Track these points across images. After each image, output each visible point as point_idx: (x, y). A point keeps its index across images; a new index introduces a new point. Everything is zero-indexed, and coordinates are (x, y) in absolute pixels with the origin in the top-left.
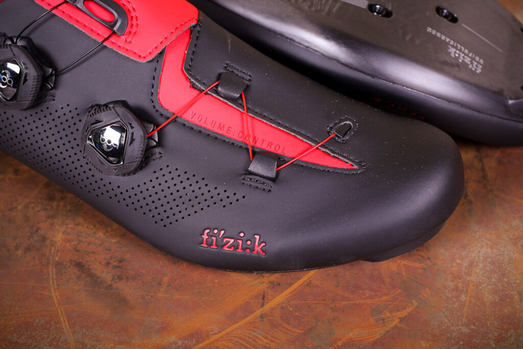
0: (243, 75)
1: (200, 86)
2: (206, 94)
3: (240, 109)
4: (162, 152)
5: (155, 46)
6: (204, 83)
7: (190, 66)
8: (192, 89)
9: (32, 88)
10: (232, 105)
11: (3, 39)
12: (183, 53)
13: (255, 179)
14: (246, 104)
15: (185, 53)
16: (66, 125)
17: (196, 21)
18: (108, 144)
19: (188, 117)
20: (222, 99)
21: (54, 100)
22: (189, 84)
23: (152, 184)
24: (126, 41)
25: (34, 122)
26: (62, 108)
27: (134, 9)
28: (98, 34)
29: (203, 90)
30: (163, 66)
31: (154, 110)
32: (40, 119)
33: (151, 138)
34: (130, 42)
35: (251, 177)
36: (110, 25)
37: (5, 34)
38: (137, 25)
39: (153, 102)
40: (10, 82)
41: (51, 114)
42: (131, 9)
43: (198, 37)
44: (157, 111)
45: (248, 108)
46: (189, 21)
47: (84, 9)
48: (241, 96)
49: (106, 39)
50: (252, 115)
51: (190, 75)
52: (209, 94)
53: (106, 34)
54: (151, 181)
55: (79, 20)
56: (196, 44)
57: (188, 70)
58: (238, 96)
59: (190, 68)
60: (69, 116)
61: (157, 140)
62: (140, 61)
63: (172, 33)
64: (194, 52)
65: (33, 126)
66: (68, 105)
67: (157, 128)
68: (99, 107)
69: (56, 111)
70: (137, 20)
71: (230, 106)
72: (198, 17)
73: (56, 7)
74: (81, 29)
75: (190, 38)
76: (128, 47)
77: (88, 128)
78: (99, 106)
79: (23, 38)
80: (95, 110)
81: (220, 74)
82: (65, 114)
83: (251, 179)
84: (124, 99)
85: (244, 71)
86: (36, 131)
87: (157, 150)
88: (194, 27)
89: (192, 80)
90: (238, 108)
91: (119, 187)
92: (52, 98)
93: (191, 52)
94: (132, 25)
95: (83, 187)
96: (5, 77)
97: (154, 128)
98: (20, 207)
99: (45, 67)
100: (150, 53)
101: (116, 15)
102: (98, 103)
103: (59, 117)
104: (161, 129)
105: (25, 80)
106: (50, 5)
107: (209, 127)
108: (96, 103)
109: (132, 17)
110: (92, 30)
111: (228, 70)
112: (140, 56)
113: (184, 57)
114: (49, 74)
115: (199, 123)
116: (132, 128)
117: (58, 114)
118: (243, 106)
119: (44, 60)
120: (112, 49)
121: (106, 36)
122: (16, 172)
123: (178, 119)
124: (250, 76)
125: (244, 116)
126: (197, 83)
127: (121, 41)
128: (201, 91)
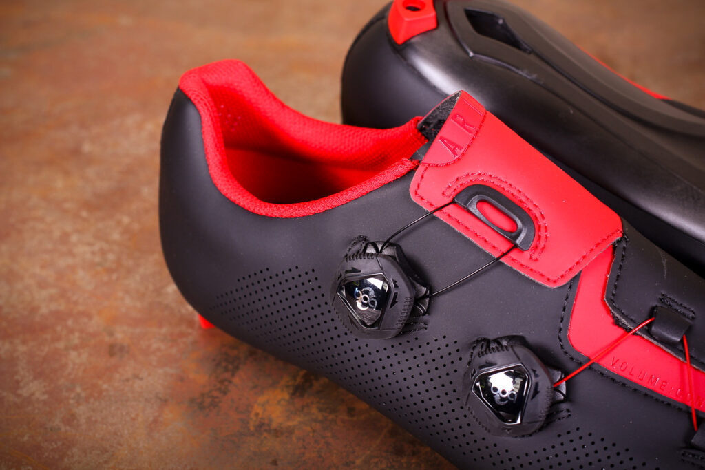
0: (683, 310)
1: (626, 323)
2: (635, 334)
3: (680, 358)
4: (571, 410)
5: (569, 268)
6: (631, 320)
7: (613, 295)
8: (616, 327)
9: (402, 313)
10: (669, 351)
11: (364, 245)
12: (604, 277)
13: (699, 456)
14: (689, 350)
15: (607, 278)
16: (440, 363)
17: (621, 234)
18: (501, 395)
19: (607, 363)
20: (655, 343)
21: (426, 328)
22: (610, 320)
23: (554, 451)
24: (531, 258)
25: (396, 355)
26: (436, 340)
27: (542, 216)
28: (494, 247)
29: (631, 330)
30: (577, 294)
31: (562, 352)
32: (404, 352)
33: (556, 389)
34: (536, 260)
35: (693, 452)
36: (511, 236)
37: (366, 237)
38: (546, 237)
39: (560, 341)
40: (373, 303)
41: (420, 347)
42: (538, 215)
43: (623, 256)
44: (566, 353)
45: (691, 357)
46: (613, 234)
47: (477, 213)
48: (682, 341)
49: (504, 255)
50: (696, 367)
51: (614, 308)
52: (638, 335)
53: (504, 247)
54: (553, 447)
55: (469, 227)
56: (621, 266)
57: (611, 301)
58: (679, 340)
59: (613, 297)
60: (445, 351)
61: (564, 392)
62: (549, 286)
63: (592, 250)
64: (618, 276)
65: (394, 360)
66: (445, 337)
67: (565, 376)
68: (486, 344)
69: (428, 344)
70: (546, 231)
71: (667, 352)
72: (623, 229)
73: (440, 209)
74: (471, 239)
75: (613, 257)
76: (533, 266)
77: (475, 372)
78: (488, 342)
79: (391, 245)
80: (482, 347)
81: (653, 308)
82: (439, 349)
83: (693, 455)
84: (521, 334)
85: (685, 305)
86: (397, 368)
87: (564, 406)
88: (618, 241)
89: (616, 315)
90: (677, 357)
91: (507, 451)
92: (424, 326)
93: (615, 277)
94: (540, 237)
95: (456, 446)
96: (366, 296)
97: (561, 376)
98: (358, 462)
99: (418, 285)
100: (562, 276)
101: (519, 223)
102: (486, 336)
103: (431, 352)
104: (571, 378)
105: (394, 302)
106: (431, 205)
107: (636, 379)
108: (483, 336)
109: (540, 226)
110: (486, 241)
111: (664, 303)
112: (549, 279)
113: (606, 282)
114: (422, 295)
115: (621, 373)
116: (536, 376)
117: (429, 348)
118: (685, 354)
119: (416, 275)
120: (511, 268)
121: (504, 249)
122: (351, 411)
123: (594, 366)
124: (694, 313)
125: (686, 367)
126: (623, 320)
127: (524, 258)
128: (628, 330)
